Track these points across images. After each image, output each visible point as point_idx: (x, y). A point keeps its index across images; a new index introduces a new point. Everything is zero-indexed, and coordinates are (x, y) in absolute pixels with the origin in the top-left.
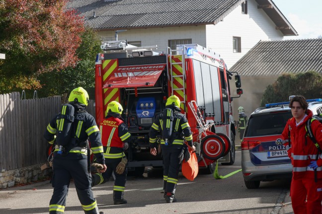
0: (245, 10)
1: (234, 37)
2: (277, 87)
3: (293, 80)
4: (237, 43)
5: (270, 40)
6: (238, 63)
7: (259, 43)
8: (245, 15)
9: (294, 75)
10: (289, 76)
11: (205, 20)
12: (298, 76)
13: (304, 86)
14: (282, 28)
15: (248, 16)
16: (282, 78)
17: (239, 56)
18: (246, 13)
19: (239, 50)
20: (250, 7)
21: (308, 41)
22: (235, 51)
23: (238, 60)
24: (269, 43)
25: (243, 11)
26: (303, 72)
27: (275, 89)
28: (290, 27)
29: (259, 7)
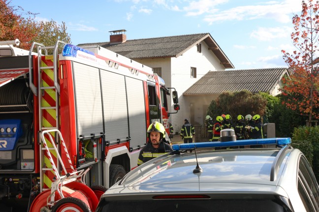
0: (199, 50)
1: (192, 68)
2: (218, 102)
3: (231, 97)
4: (194, 72)
5: (216, 70)
6: (194, 85)
7: (209, 72)
8: (200, 53)
9: (232, 93)
10: (228, 94)
11: (170, 54)
12: (234, 93)
13: (239, 101)
14: (224, 63)
15: (202, 53)
16: (223, 95)
17: (195, 80)
18: (200, 52)
19: (195, 76)
20: (203, 48)
21: (242, 71)
22: (192, 77)
23: (194, 83)
24: (216, 72)
25: (198, 50)
26: (239, 91)
27: (217, 104)
28: (230, 63)
29: (209, 49)
